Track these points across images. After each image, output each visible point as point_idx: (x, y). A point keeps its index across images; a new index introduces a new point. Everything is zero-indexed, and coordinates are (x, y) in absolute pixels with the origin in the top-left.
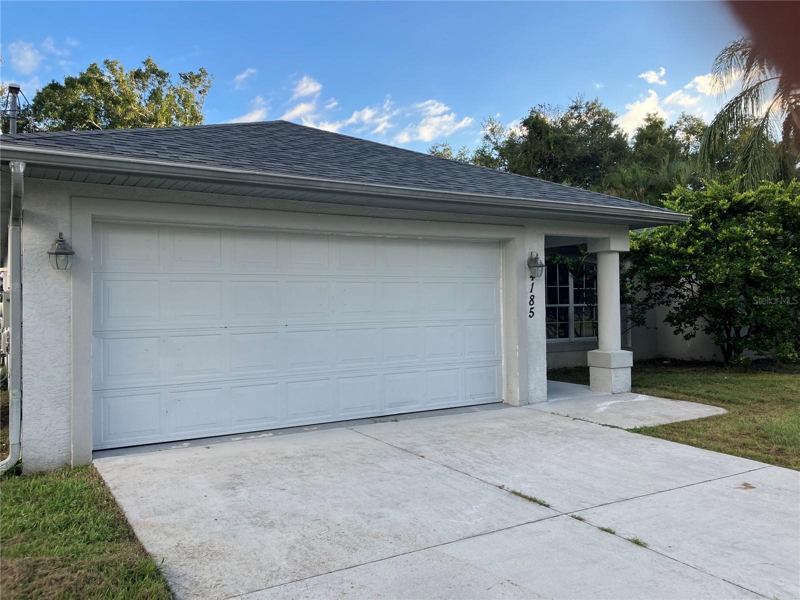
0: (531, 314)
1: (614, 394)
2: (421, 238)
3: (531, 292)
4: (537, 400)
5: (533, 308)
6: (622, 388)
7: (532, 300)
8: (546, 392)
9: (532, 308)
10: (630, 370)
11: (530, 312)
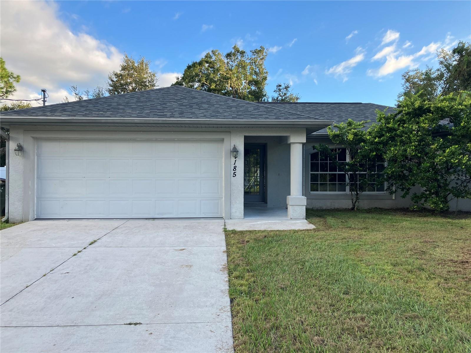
0: (234, 175)
1: (291, 219)
2: (176, 139)
3: (235, 164)
4: (237, 218)
5: (236, 172)
6: (298, 216)
7: (235, 168)
8: (243, 214)
9: (234, 173)
10: (305, 207)
11: (234, 174)
